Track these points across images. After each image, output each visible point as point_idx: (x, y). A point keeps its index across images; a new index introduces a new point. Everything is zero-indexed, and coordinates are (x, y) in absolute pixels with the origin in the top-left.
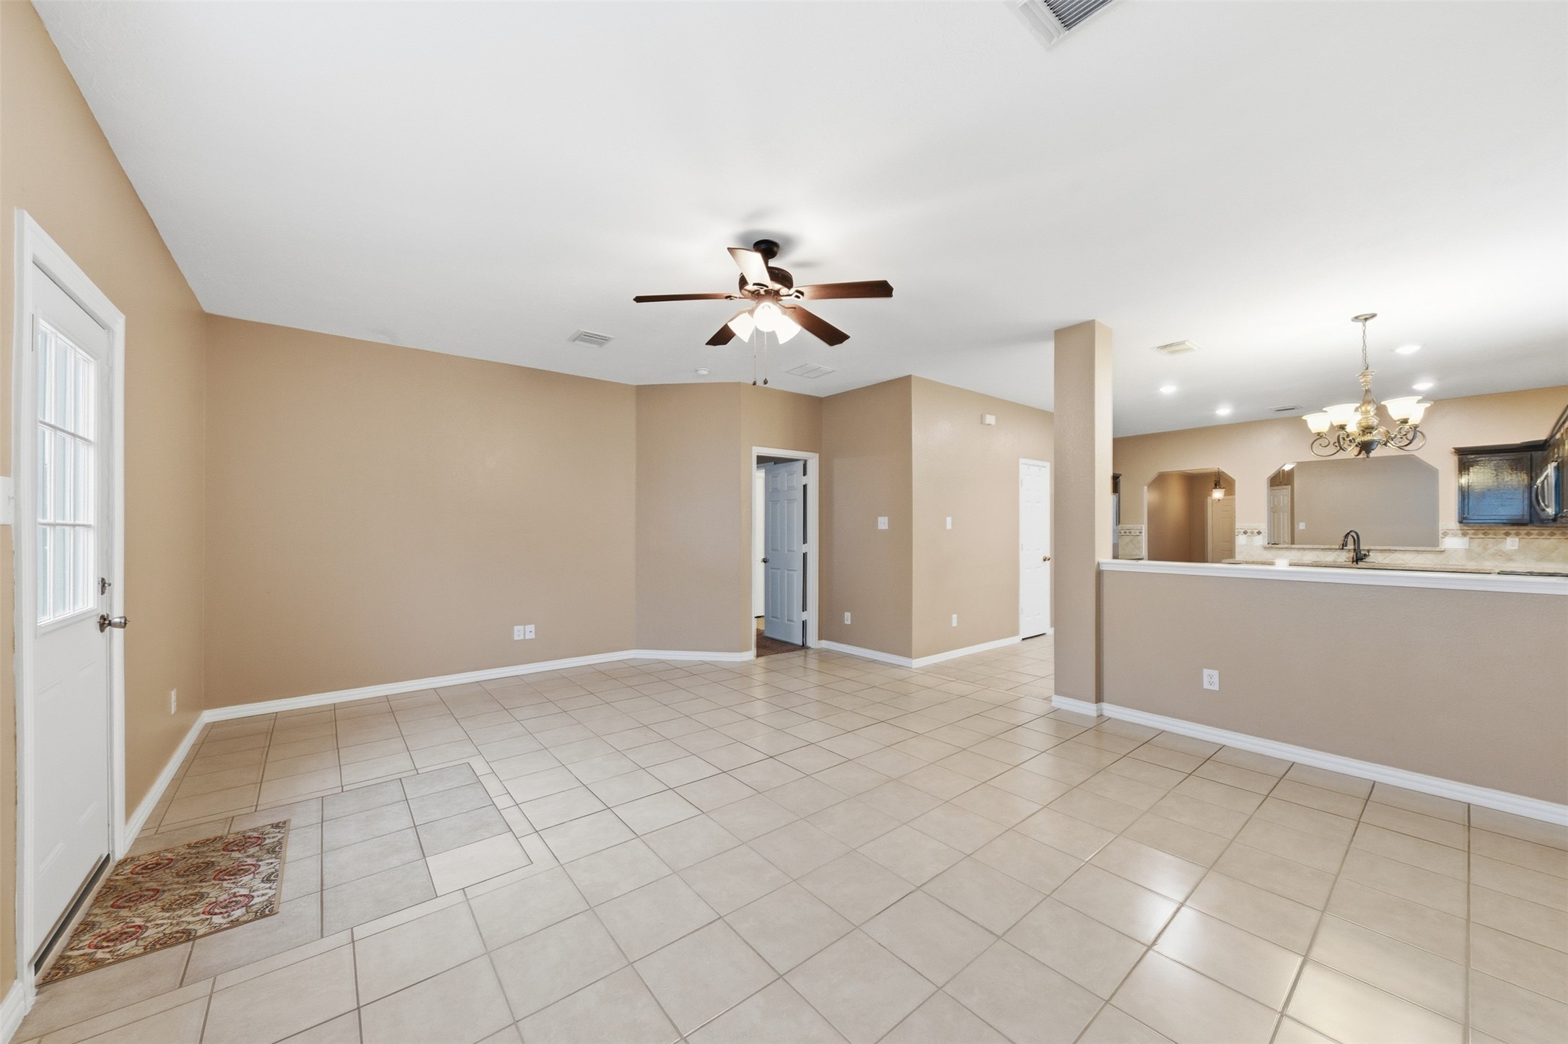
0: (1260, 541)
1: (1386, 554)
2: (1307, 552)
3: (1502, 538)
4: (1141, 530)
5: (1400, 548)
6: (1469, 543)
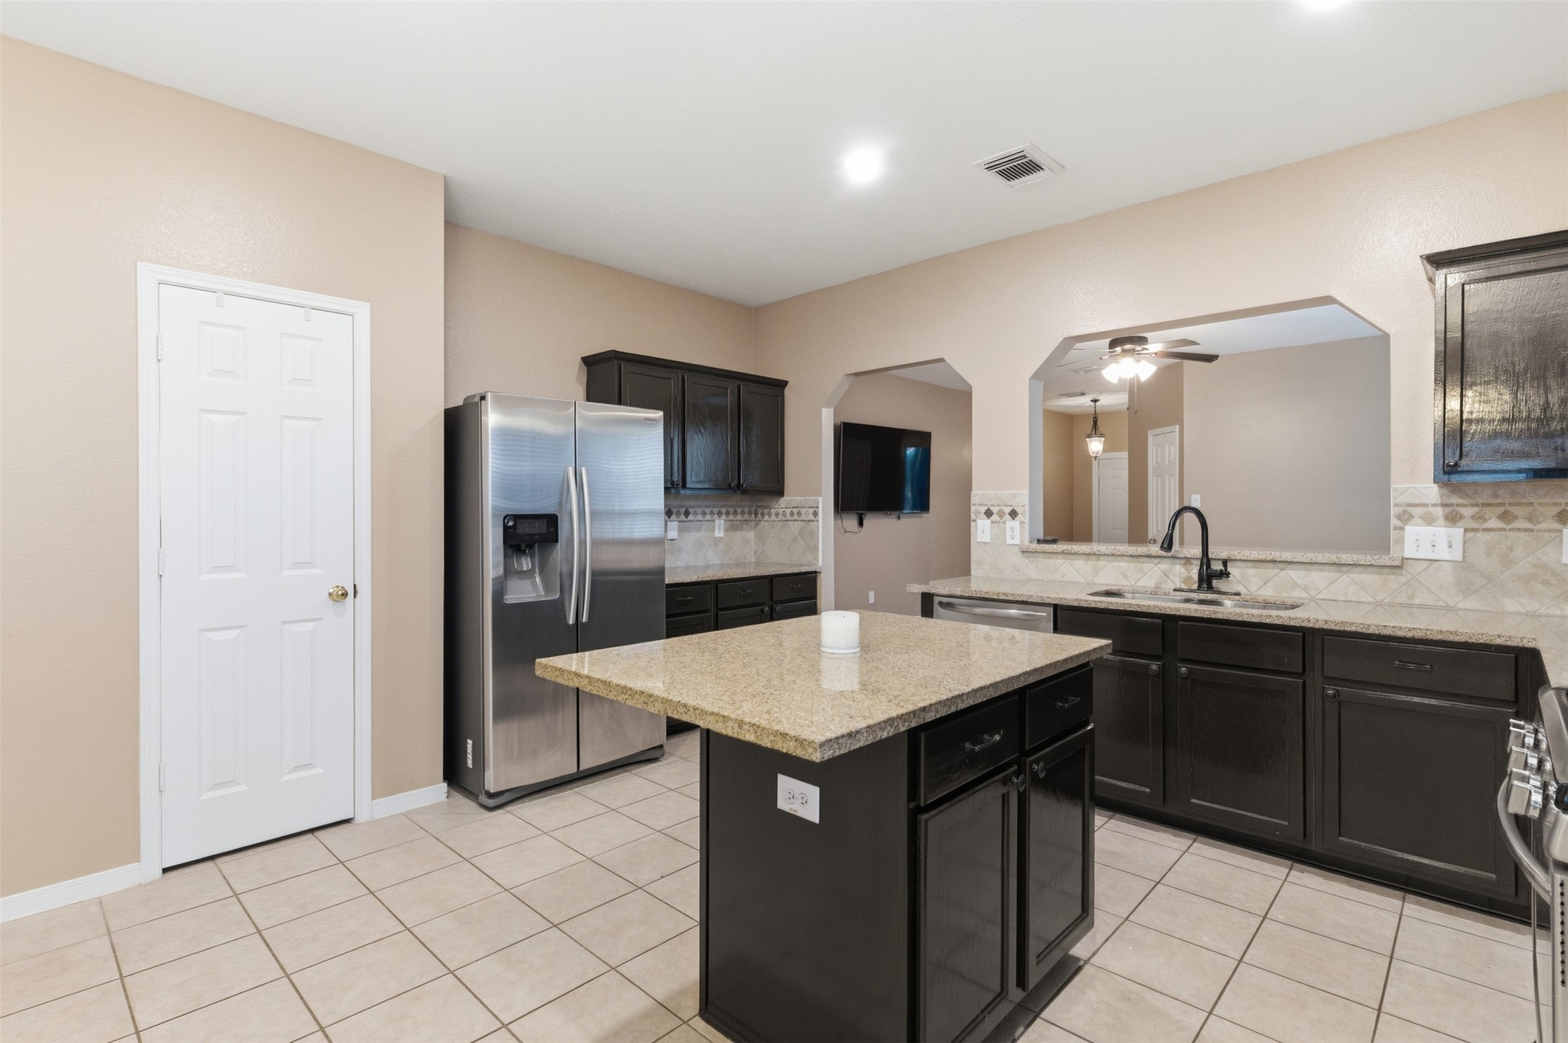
0: (1018, 532)
1: (1270, 571)
3: (1550, 531)
4: (816, 510)
5: (1299, 556)
6: (1465, 543)
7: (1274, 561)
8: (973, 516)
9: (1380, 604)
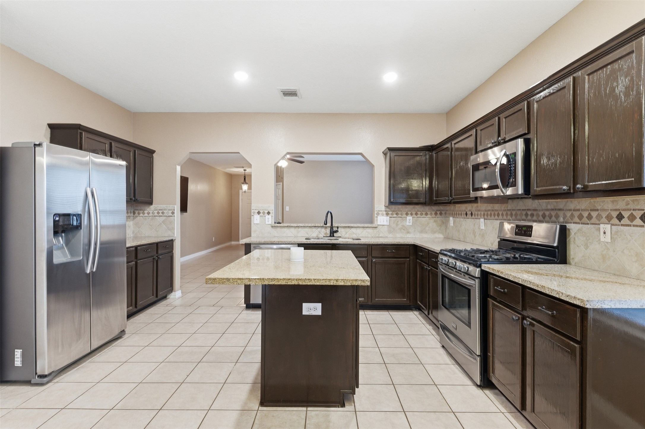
0: (270, 220)
1: (348, 230)
2: (300, 229)
3: (405, 217)
4: (173, 211)
5: (355, 225)
6: (390, 220)
7: (349, 227)
8: (252, 214)
9: (372, 237)
